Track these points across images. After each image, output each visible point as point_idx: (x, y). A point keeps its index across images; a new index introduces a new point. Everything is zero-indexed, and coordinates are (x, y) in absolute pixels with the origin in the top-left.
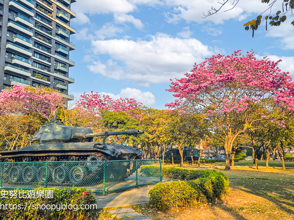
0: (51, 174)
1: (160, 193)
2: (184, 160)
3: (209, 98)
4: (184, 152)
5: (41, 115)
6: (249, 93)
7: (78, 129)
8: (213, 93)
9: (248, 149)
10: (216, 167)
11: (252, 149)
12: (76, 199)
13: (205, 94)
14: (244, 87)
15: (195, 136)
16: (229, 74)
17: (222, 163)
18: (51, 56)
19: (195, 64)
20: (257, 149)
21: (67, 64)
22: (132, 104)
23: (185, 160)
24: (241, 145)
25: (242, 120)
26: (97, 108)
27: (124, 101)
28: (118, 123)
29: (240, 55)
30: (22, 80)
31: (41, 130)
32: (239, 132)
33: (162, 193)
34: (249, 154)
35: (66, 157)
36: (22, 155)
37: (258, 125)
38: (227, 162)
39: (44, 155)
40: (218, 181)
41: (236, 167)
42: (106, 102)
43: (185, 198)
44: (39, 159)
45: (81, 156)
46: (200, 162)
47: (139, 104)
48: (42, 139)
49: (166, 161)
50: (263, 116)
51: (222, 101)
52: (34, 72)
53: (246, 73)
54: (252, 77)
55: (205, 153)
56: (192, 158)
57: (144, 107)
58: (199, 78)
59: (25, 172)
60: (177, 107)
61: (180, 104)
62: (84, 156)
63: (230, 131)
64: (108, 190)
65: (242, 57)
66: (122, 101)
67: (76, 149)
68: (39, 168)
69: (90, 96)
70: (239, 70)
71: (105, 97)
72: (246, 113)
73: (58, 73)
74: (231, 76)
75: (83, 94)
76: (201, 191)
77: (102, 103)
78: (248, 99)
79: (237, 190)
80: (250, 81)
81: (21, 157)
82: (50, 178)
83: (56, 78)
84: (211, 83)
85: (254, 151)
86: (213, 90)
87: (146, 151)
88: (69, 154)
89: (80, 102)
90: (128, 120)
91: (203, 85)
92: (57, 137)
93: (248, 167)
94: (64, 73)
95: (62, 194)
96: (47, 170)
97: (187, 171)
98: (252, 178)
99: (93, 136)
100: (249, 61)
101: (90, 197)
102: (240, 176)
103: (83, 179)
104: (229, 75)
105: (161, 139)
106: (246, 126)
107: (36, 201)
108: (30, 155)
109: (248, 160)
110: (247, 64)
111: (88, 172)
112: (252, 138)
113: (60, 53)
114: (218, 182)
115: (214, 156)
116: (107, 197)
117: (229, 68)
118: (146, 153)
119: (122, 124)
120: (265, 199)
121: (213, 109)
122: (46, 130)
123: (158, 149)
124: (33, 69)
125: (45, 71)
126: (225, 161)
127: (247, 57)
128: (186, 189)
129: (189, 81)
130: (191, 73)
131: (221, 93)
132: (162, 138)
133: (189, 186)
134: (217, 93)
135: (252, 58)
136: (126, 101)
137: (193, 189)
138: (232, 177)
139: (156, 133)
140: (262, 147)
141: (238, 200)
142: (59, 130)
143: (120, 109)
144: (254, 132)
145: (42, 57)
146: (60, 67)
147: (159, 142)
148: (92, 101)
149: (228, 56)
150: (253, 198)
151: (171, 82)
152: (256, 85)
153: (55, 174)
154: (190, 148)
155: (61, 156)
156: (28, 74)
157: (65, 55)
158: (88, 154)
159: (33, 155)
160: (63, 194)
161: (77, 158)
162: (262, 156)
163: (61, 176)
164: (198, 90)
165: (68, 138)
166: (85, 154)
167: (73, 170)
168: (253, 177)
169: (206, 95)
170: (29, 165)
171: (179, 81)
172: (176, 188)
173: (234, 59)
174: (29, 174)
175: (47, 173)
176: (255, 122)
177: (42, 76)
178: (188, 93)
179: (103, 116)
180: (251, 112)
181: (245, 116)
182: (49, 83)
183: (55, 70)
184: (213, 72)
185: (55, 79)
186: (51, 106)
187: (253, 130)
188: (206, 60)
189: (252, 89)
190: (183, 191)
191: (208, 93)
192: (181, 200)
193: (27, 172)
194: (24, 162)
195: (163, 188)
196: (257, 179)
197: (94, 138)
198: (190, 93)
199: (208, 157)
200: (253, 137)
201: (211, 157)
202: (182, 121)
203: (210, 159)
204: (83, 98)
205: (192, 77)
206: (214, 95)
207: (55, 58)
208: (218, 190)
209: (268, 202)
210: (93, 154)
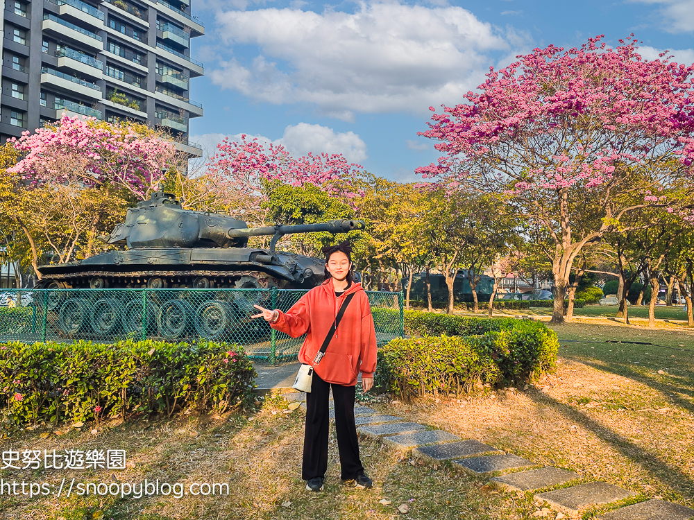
0: (154, 316)
1: (398, 359)
2: (455, 300)
3: (522, 153)
4: (458, 281)
5: (128, 189)
6: (619, 143)
7: (213, 218)
8: (531, 142)
9: (608, 279)
10: (529, 316)
11: (617, 279)
12: (211, 367)
13: (511, 144)
14: (608, 126)
15: (484, 246)
16: (573, 93)
17: (546, 309)
18: (147, 51)
19: (492, 70)
20: (630, 277)
21: (184, 70)
22: (336, 168)
23: (458, 301)
24: (593, 268)
25: (597, 209)
26: (256, 175)
27: (317, 161)
28: (304, 211)
29: (603, 47)
30: (83, 107)
31: (129, 220)
32: (590, 236)
33: (403, 360)
34: (611, 290)
35: (186, 281)
36: (87, 274)
37: (636, 222)
38: (557, 304)
39: (138, 274)
40: (532, 340)
41: (577, 317)
42: (277, 162)
43: (455, 373)
44: (127, 284)
45: (221, 277)
46: (494, 305)
47: (352, 168)
48: (131, 240)
49: (414, 302)
50: (649, 198)
51: (551, 162)
52: (110, 89)
53: (613, 94)
54: (627, 102)
55: (506, 286)
56: (475, 296)
57: (366, 174)
58: (499, 106)
59: (97, 312)
60: (442, 175)
61: (451, 168)
62: (229, 277)
63: (567, 233)
64: (281, 354)
65: (606, 53)
66: (314, 160)
67: (208, 263)
68: (128, 304)
69: (240, 148)
70: (596, 85)
71: (274, 149)
72: (608, 192)
73: (165, 92)
74: (579, 99)
75: (224, 141)
76: (492, 361)
77: (268, 165)
78: (615, 157)
79: (577, 364)
80: (624, 113)
81: (87, 278)
82: (152, 324)
83: (160, 105)
84: (528, 118)
85: (621, 282)
86: (532, 134)
87: (368, 279)
88: (193, 273)
89: (216, 161)
90: (329, 206)
91: (508, 121)
92: (166, 235)
93: (606, 318)
94: (179, 91)
95: (180, 355)
96: (144, 307)
97: (462, 321)
98: (612, 342)
99: (246, 233)
100: (624, 63)
101: (242, 364)
102: (586, 337)
103: (225, 330)
104: (572, 97)
105: (403, 250)
106: (607, 222)
107: (122, 367)
108: (106, 274)
109: (608, 303)
110: (618, 70)
111: (237, 312)
112: (619, 252)
113: (169, 44)
114: (532, 343)
115: (526, 293)
116: (280, 369)
117: (573, 80)
118: (367, 284)
119: (314, 213)
120: (640, 384)
121: (530, 181)
122: (142, 218)
123: (397, 275)
124: (107, 81)
125: (135, 88)
126: (551, 305)
127: (617, 53)
128: (459, 354)
129: (475, 111)
130: (481, 92)
131: (551, 143)
132: (406, 249)
133: (465, 348)
134: (541, 142)
135: (632, 56)
136: (324, 160)
137: (473, 354)
138: (567, 339)
139: (393, 236)
140: (642, 274)
141: (578, 385)
142: (171, 219)
143: (309, 180)
144: (625, 236)
145: (128, 52)
146: (168, 76)
147: (399, 258)
148: (245, 158)
149: (572, 51)
150: (613, 380)
151: (432, 114)
152: (637, 122)
153: (162, 316)
154: (472, 273)
155: (176, 278)
156: (95, 93)
157: (179, 49)
158: (237, 273)
159: (113, 274)
160: (182, 355)
161: (212, 282)
162: (641, 295)
163: (177, 323)
164: (496, 133)
165: (192, 237)
166: (231, 274)
167: (204, 309)
168: (614, 340)
169: (516, 146)
170: (104, 295)
171: (451, 111)
172: (434, 351)
173: (588, 58)
174: (105, 315)
175: (146, 313)
176: (629, 212)
177: (127, 100)
178: (471, 141)
179: (270, 194)
180: (620, 189)
181: (607, 198)
182: (145, 115)
183: (158, 83)
184: (534, 89)
185: (157, 105)
186: (151, 169)
187: (622, 230)
188: (518, 60)
189: (627, 134)
190: (450, 359)
191: (520, 141)
192: (445, 376)
193: (101, 312)
194: (93, 288)
195: (406, 348)
196: (625, 342)
197: (250, 238)
198: (477, 141)
199: (512, 296)
200: (622, 251)
201: (520, 296)
202: (453, 210)
203: (518, 299)
204: (224, 153)
205: (483, 101)
206: (533, 148)
207: (157, 55)
208: (532, 360)
209: (646, 388)
210: (248, 274)
